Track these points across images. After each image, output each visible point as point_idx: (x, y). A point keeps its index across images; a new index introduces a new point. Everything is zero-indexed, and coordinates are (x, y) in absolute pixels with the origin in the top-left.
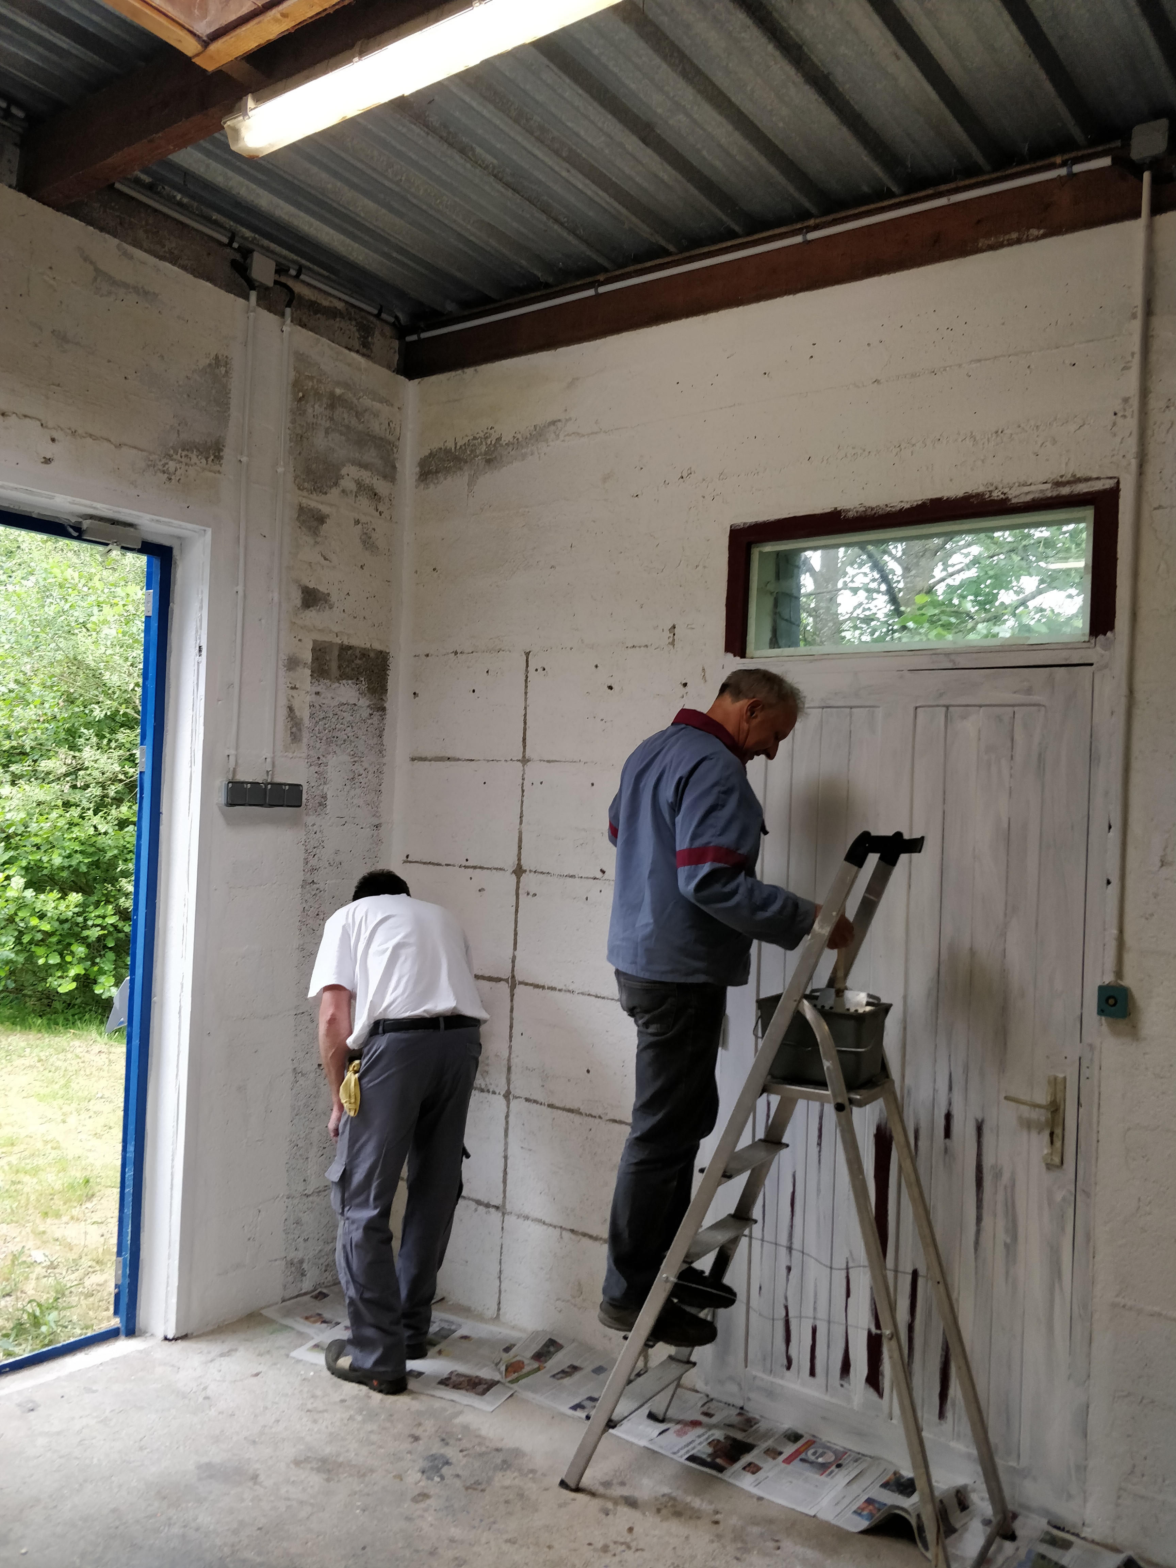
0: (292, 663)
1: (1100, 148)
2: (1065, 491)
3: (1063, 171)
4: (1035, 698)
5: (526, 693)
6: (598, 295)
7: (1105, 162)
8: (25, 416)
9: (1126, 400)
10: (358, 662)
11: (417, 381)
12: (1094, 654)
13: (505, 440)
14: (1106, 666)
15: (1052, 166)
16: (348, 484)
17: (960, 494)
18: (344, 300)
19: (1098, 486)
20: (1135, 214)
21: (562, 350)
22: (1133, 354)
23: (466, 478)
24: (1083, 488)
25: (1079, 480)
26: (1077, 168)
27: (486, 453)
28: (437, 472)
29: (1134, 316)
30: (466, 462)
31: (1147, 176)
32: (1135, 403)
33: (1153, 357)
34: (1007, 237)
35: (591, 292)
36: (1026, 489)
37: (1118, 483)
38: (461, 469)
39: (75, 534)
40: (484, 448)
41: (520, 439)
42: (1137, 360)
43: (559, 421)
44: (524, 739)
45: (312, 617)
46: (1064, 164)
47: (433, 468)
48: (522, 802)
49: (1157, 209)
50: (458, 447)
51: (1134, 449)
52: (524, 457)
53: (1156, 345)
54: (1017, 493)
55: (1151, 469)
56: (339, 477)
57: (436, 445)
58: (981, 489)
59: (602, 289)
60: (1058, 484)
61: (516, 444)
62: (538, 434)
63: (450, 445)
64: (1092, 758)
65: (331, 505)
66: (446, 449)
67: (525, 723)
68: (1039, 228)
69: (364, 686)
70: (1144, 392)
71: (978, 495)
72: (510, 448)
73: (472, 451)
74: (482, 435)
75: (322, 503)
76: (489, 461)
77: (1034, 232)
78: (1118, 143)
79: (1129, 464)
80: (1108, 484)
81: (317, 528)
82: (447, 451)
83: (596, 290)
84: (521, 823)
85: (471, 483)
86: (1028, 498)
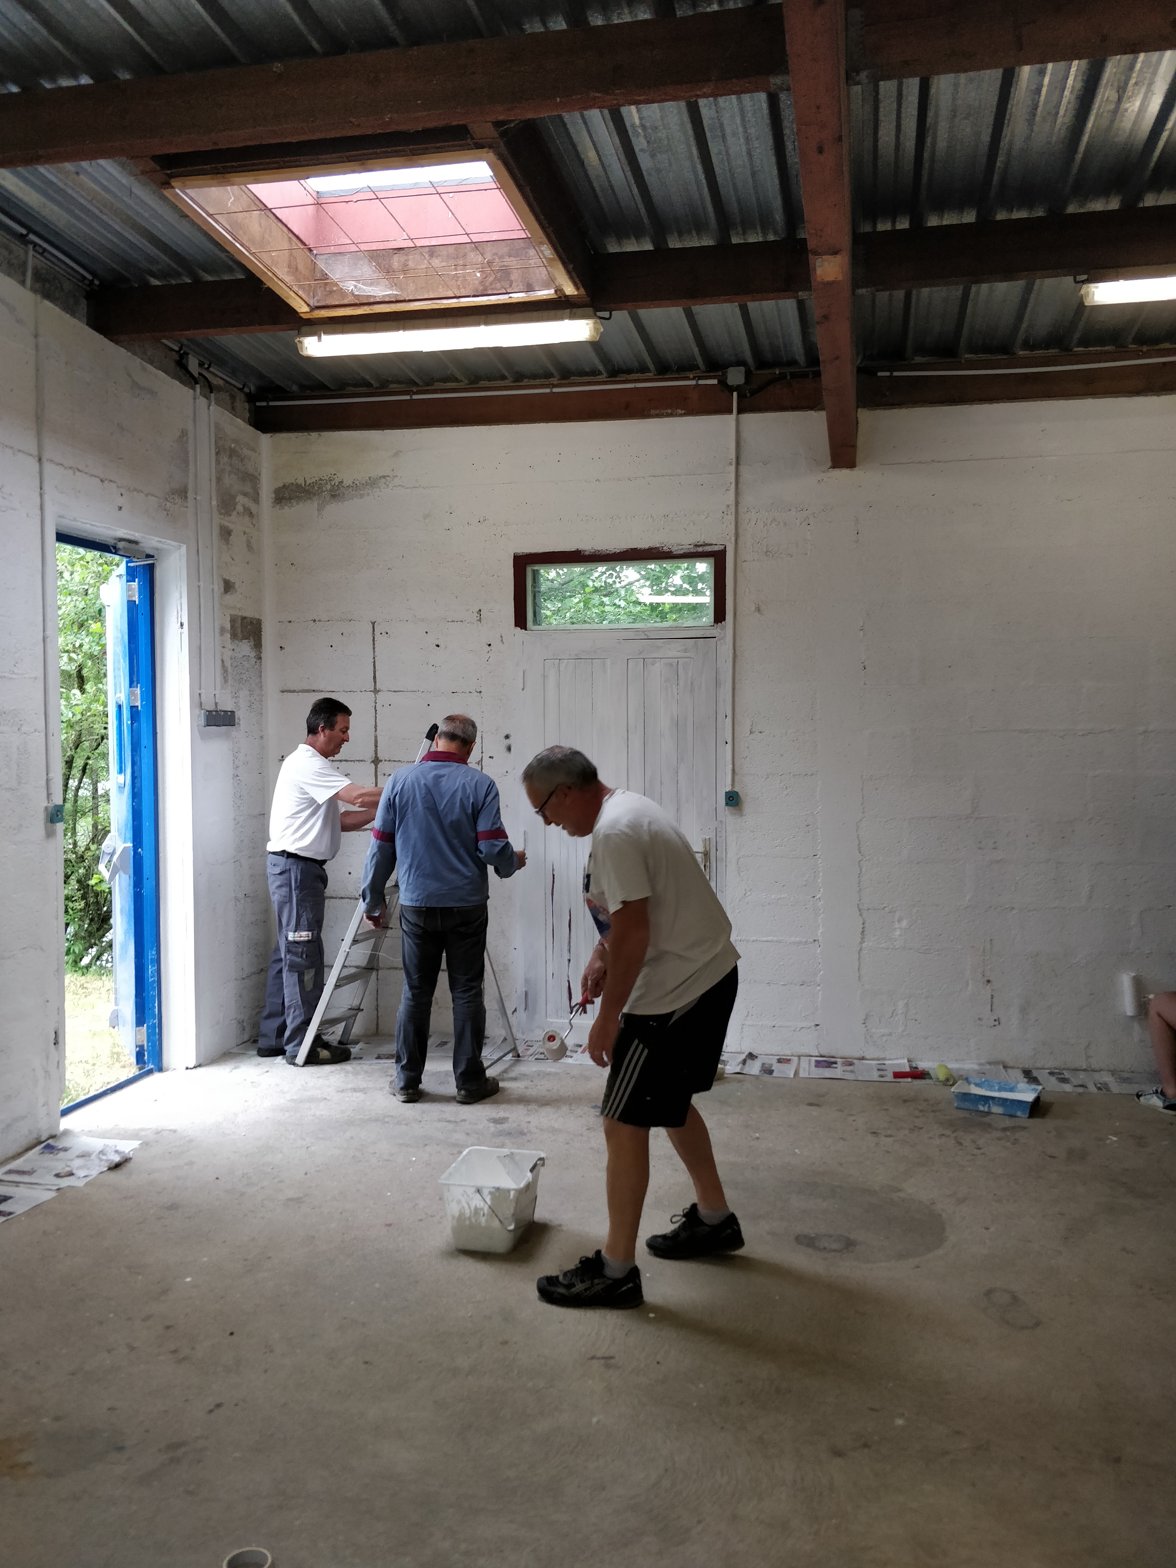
0: (222, 630)
1: (712, 374)
2: (700, 549)
3: (693, 382)
4: (688, 654)
5: (374, 648)
6: (411, 400)
7: (715, 382)
8: (111, 481)
9: (728, 506)
10: (249, 627)
11: (269, 435)
12: (716, 631)
13: (346, 483)
14: (722, 638)
15: (688, 378)
16: (239, 508)
17: (647, 547)
18: (224, 379)
19: (716, 548)
20: (730, 412)
21: (388, 432)
22: (731, 483)
23: (316, 504)
24: (708, 549)
25: (706, 545)
26: (701, 382)
27: (331, 490)
28: (290, 499)
29: (731, 464)
30: (315, 495)
31: (735, 394)
32: (733, 509)
33: (740, 486)
34: (665, 411)
35: (408, 397)
36: (680, 547)
37: (725, 547)
38: (310, 499)
39: (114, 551)
40: (329, 487)
41: (358, 484)
42: (733, 486)
43: (388, 476)
44: (375, 677)
45: (229, 598)
46: (694, 378)
47: (287, 495)
48: (376, 717)
49: (740, 412)
50: (307, 484)
51: (733, 532)
52: (362, 496)
53: (741, 480)
54: (676, 549)
55: (740, 541)
56: (236, 504)
57: (289, 480)
58: (658, 545)
59: (415, 397)
60: (696, 546)
61: (355, 487)
62: (372, 483)
63: (301, 481)
64: (717, 683)
65: (234, 523)
66: (297, 484)
67: (375, 667)
68: (682, 410)
69: (252, 643)
70: (737, 503)
71: (656, 548)
72: (351, 489)
73: (319, 488)
74: (327, 478)
75: (230, 522)
76: (333, 496)
77: (680, 411)
78: (720, 373)
79: (731, 538)
80: (722, 548)
81: (228, 539)
82: (298, 486)
83: (411, 396)
84: (376, 731)
85: (320, 509)
86: (682, 552)
